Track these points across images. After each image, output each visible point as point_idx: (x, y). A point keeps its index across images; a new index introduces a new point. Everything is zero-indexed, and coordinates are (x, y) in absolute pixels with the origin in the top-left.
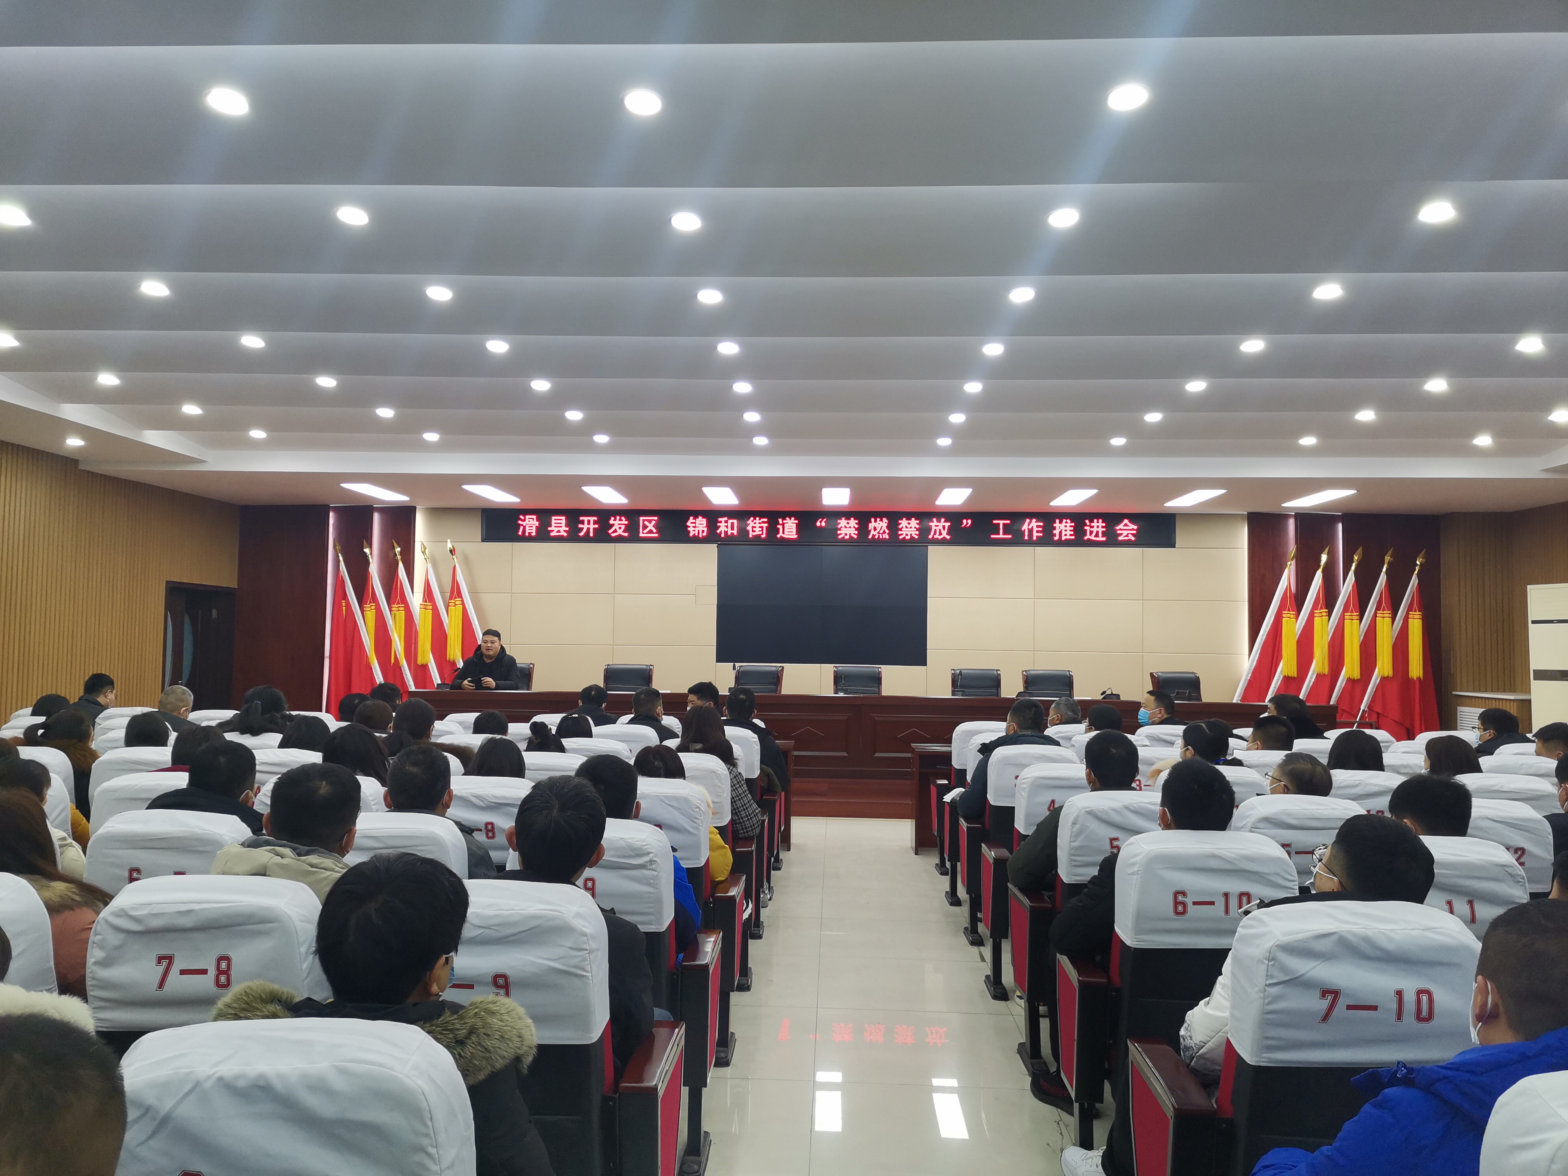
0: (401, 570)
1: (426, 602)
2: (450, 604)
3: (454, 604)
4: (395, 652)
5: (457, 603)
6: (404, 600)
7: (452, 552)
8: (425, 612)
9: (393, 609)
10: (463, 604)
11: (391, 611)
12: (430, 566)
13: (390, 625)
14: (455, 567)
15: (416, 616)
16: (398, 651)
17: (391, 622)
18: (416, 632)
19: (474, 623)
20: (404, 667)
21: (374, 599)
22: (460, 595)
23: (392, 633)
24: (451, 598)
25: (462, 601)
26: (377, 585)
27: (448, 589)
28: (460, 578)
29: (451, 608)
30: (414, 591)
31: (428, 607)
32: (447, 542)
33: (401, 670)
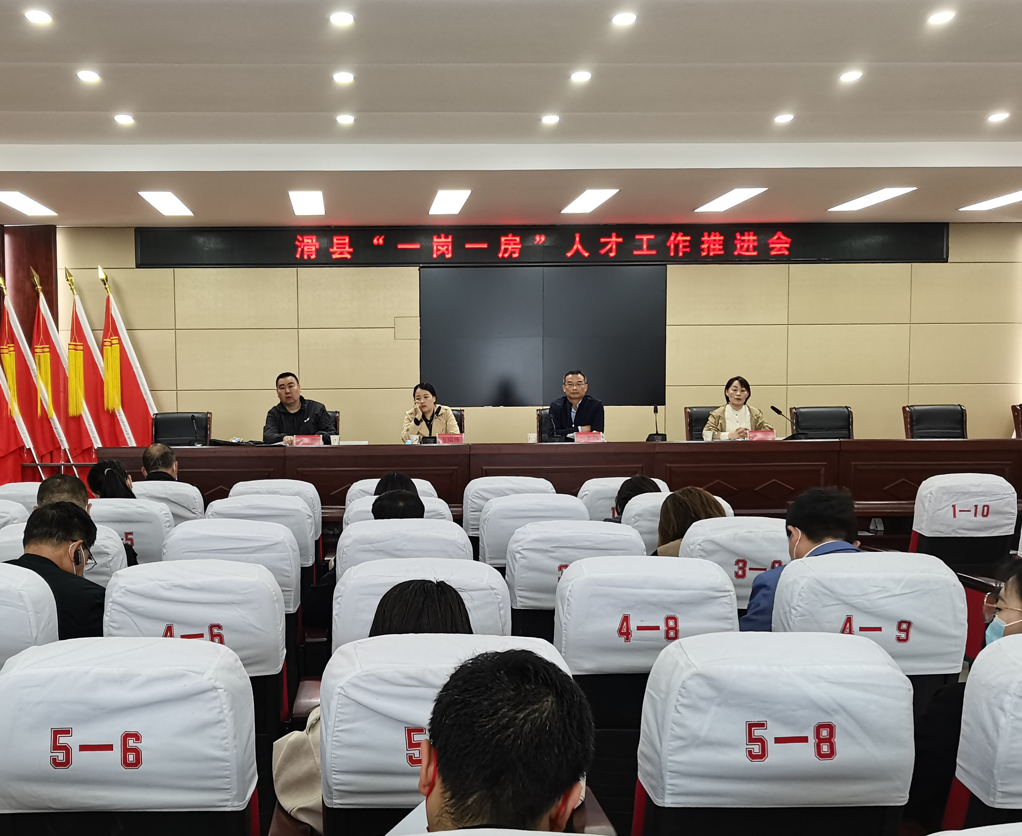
0: (43, 303)
1: (75, 341)
2: (106, 344)
3: (109, 344)
4: (41, 401)
5: (114, 342)
6: (48, 340)
7: (104, 282)
8: (75, 353)
9: (37, 350)
10: (120, 343)
11: (33, 353)
12: (77, 297)
13: (33, 370)
14: (108, 299)
15: (63, 357)
16: (45, 400)
17: (35, 367)
18: (66, 379)
19: (135, 365)
20: (53, 420)
21: (13, 339)
22: (116, 333)
23: (37, 380)
24: (105, 336)
25: (119, 339)
26: (14, 322)
27: (100, 324)
28: (116, 312)
29: (107, 349)
30: (59, 329)
31: (79, 348)
32: (97, 268)
33: (50, 423)
